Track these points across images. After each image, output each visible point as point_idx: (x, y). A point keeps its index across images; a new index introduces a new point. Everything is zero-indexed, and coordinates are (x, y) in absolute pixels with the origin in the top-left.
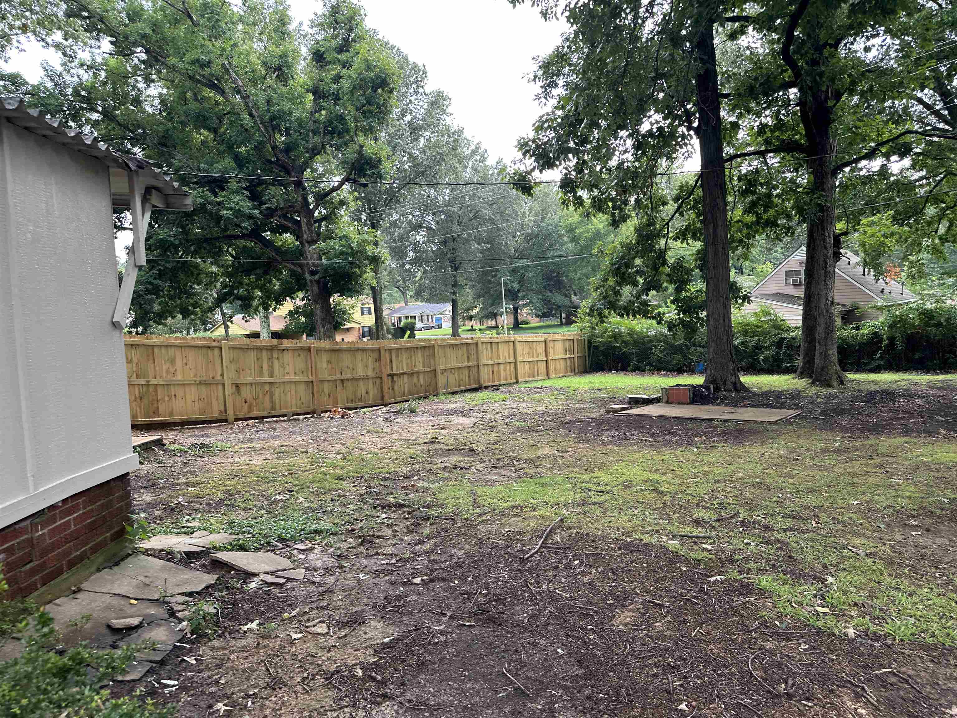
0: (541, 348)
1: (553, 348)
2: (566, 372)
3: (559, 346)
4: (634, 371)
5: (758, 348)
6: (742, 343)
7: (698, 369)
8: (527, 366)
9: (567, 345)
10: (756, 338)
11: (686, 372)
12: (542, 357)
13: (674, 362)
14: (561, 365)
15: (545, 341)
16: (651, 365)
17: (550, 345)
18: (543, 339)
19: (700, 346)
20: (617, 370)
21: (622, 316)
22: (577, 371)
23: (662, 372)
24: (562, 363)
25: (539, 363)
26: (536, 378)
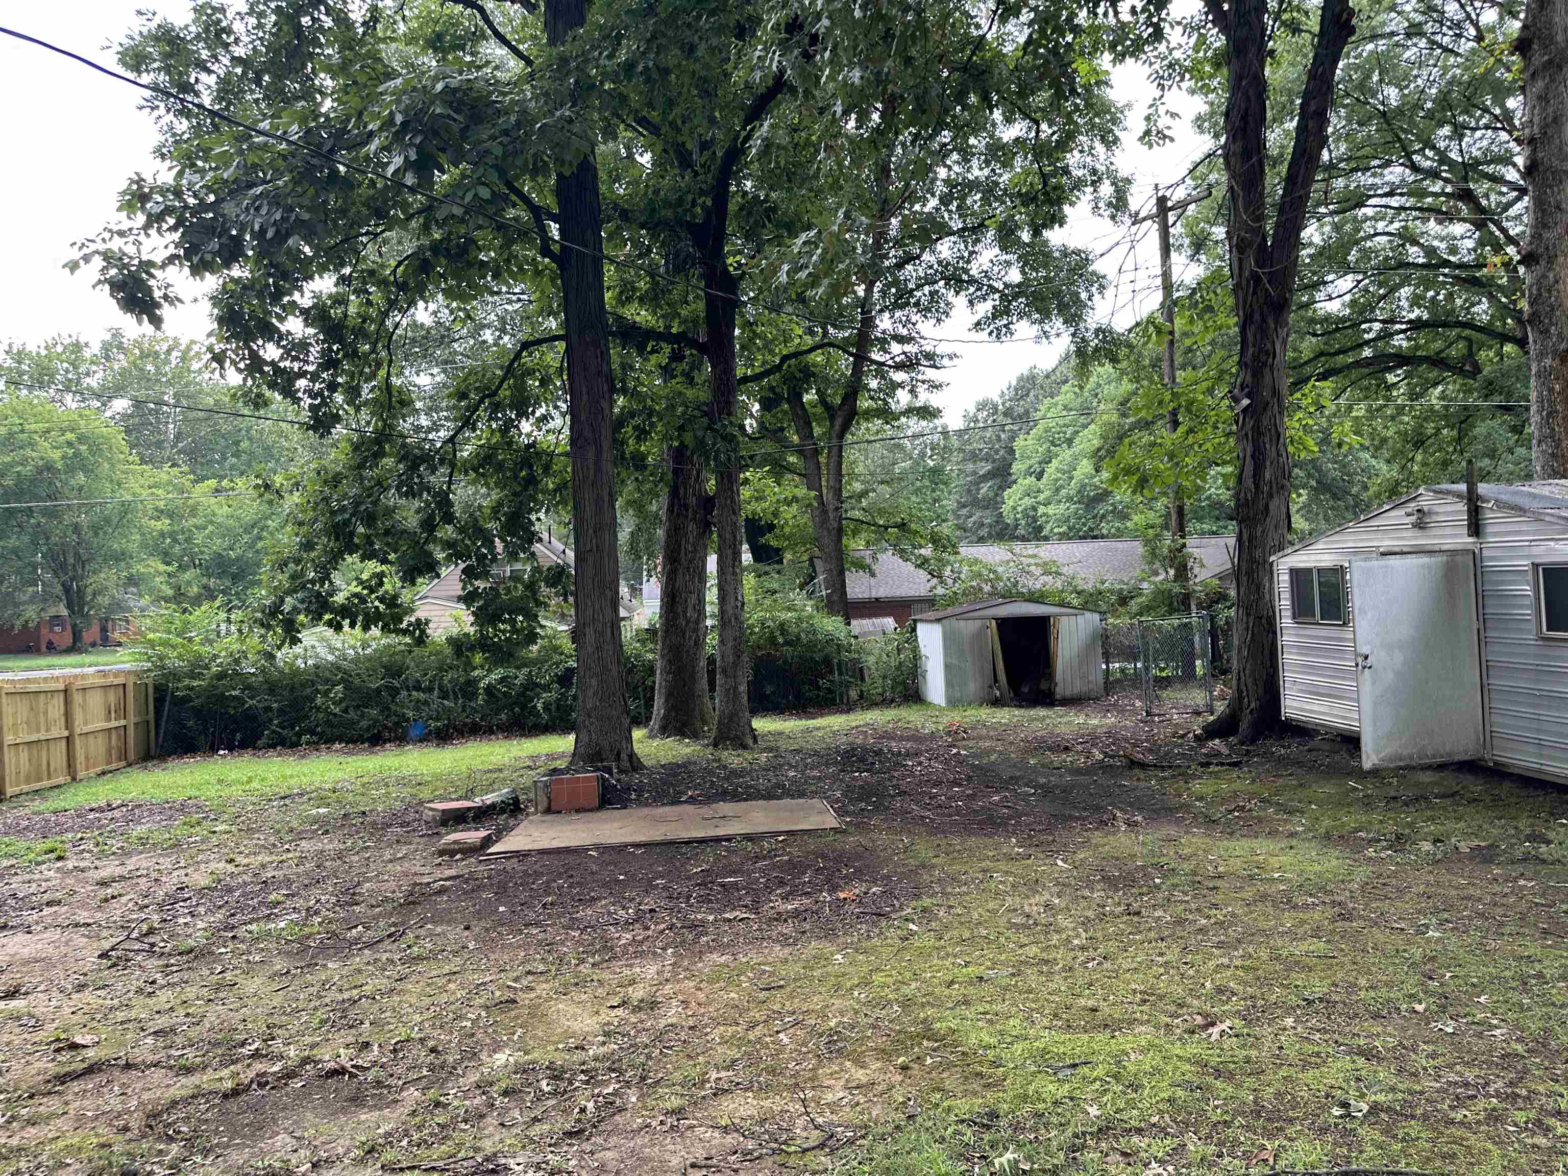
0: (56, 708)
1: (84, 708)
2: (109, 762)
3: (96, 701)
4: (273, 746)
5: (531, 686)
6: (503, 680)
7: (414, 733)
8: (24, 755)
9: (112, 698)
10: (525, 670)
11: (390, 741)
12: (59, 731)
13: (364, 723)
14: (97, 747)
15: (66, 691)
16: (313, 733)
17: (77, 698)
18: (62, 687)
19: (418, 688)
20: (231, 750)
21: (338, 628)
22: (132, 757)
23: (337, 746)
24: (101, 740)
25: (52, 745)
26: (45, 783)
